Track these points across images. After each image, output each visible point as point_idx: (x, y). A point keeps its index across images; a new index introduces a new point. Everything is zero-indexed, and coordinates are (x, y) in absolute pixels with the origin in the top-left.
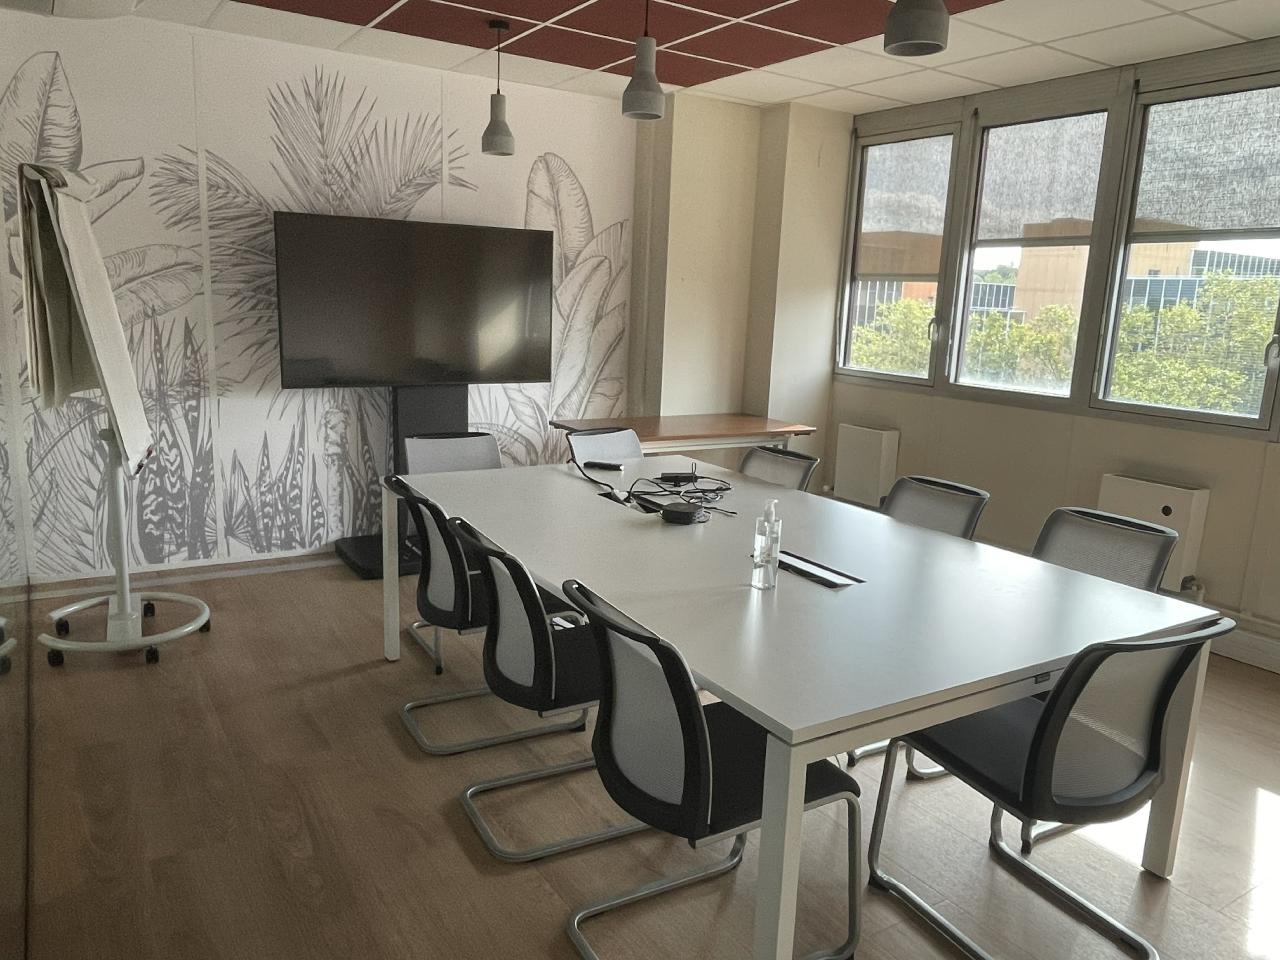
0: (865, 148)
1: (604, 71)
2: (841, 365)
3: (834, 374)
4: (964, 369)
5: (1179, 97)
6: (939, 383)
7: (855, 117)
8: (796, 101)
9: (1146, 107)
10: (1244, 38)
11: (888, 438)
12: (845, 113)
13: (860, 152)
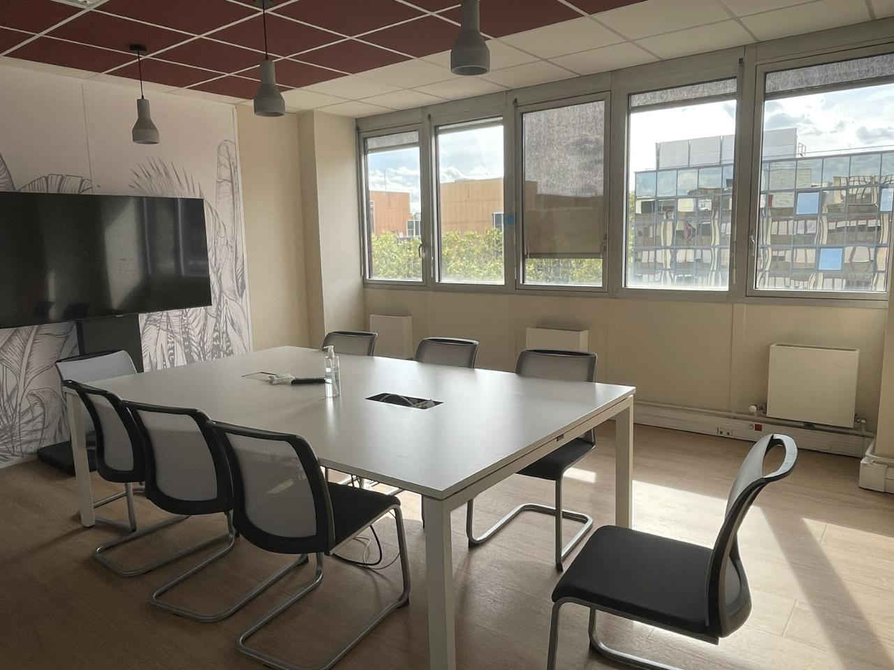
0: (365, 140)
1: (190, 88)
2: (368, 278)
3: (365, 284)
4: (443, 273)
5: (547, 108)
6: (429, 284)
7: (356, 119)
8: (319, 110)
9: (522, 114)
10: (578, 74)
11: (406, 321)
12: (351, 118)
13: (362, 143)
